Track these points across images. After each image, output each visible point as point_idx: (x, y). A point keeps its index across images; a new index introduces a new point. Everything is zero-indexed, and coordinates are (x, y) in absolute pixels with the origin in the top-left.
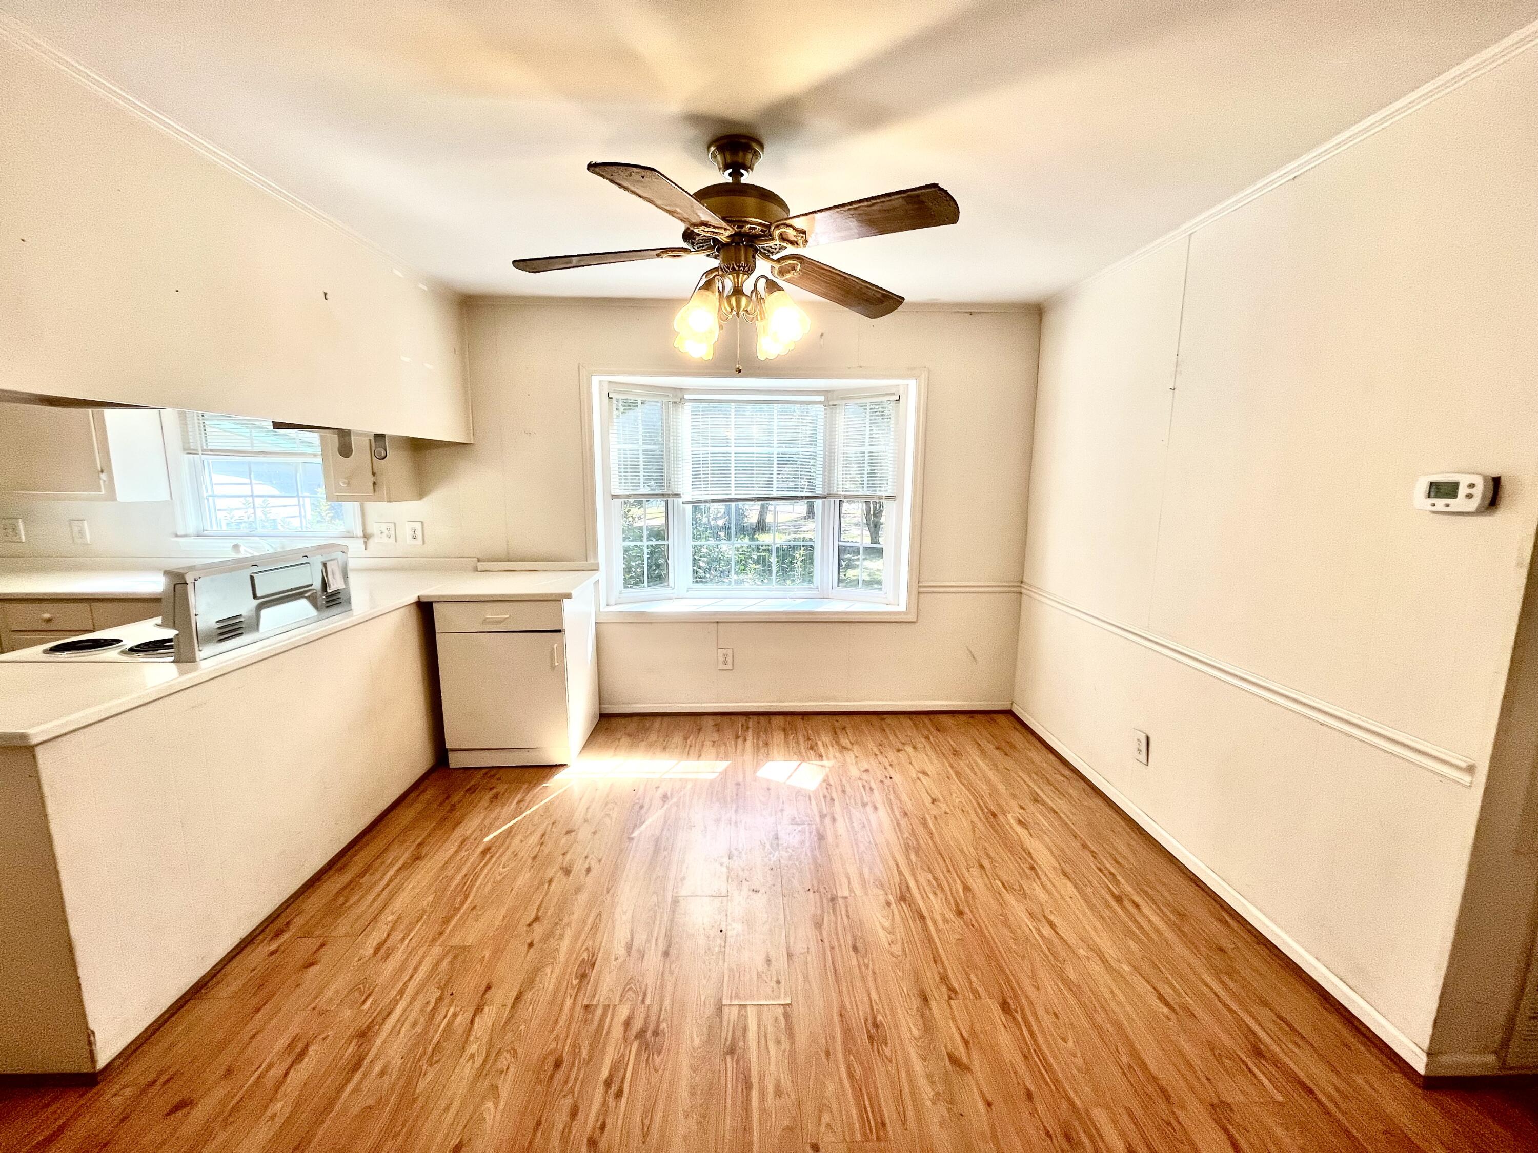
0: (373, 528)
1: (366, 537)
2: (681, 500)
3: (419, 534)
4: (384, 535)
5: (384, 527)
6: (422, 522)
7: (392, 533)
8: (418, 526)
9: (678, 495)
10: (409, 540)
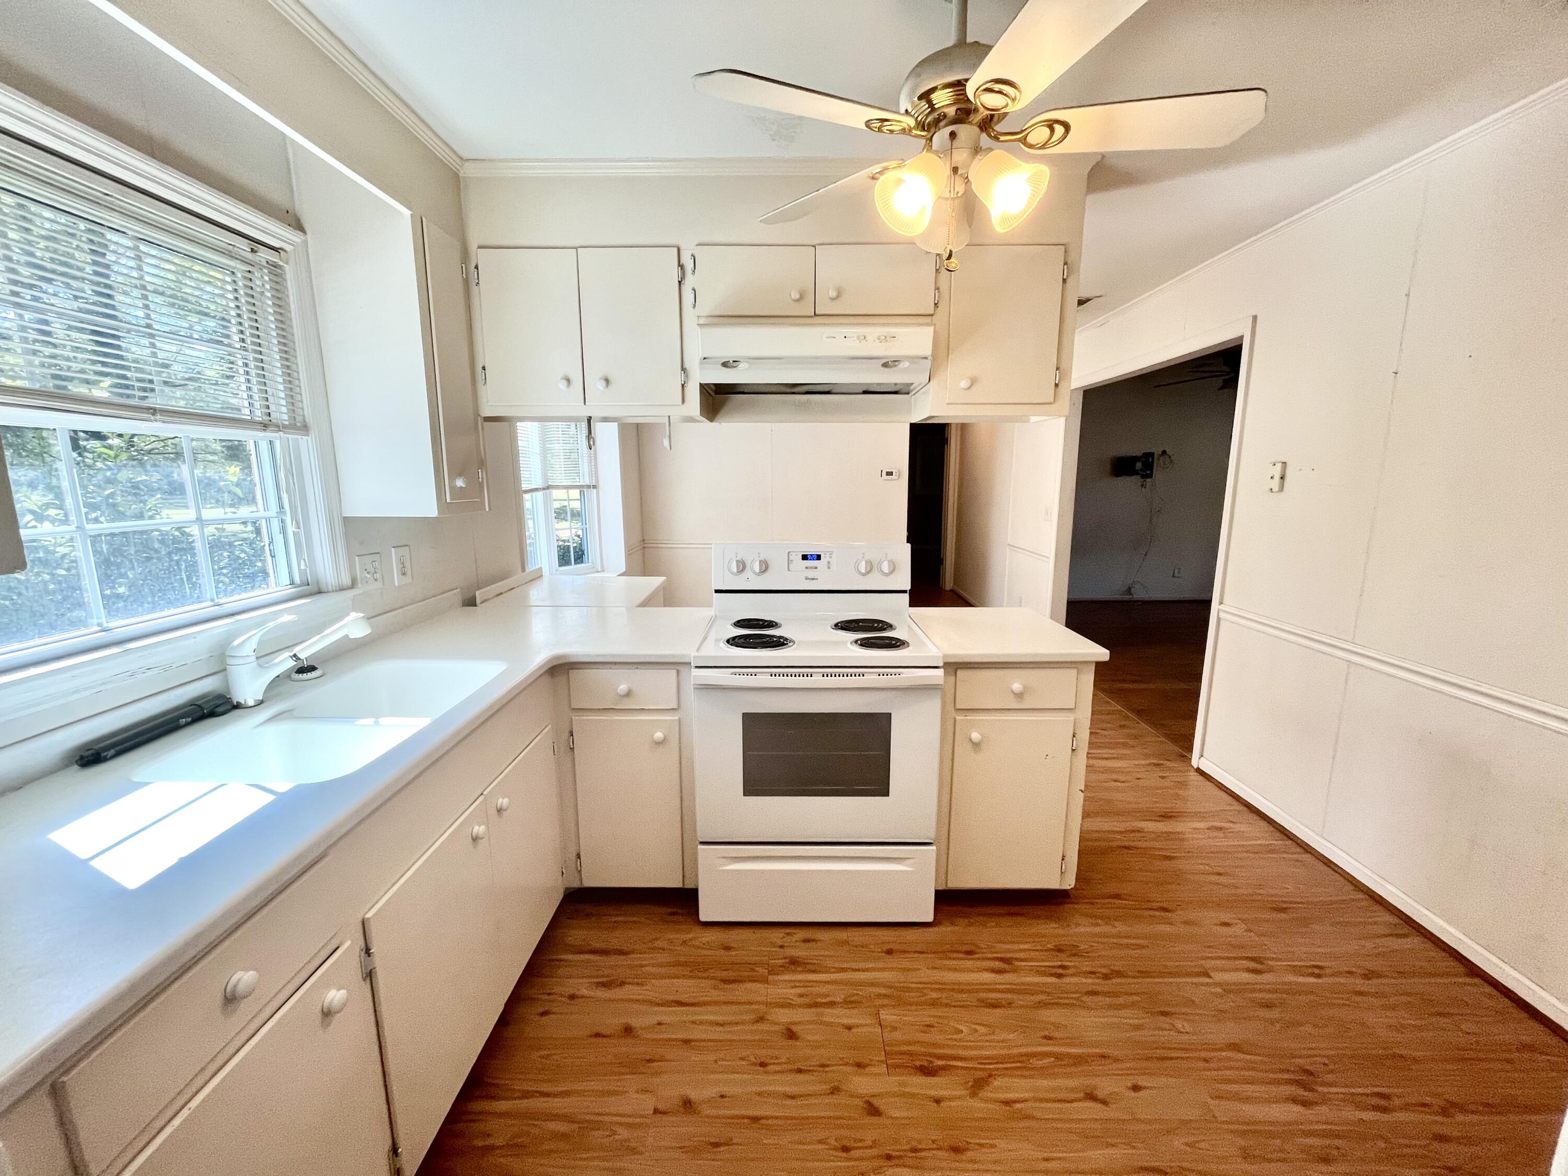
5: (368, 563)
6: (409, 546)
8: (405, 553)
10: (397, 578)
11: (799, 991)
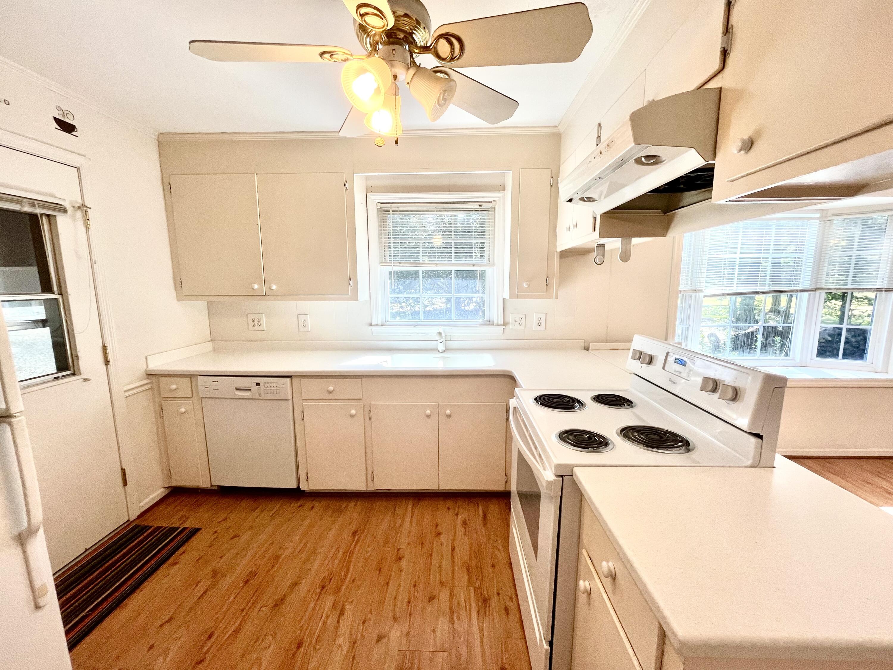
0: (510, 318)
1: (505, 324)
2: (702, 295)
3: (543, 322)
4: (517, 323)
5: (517, 317)
6: (546, 313)
7: (523, 321)
8: (543, 316)
9: (701, 291)
10: (535, 327)
11: (463, 603)
